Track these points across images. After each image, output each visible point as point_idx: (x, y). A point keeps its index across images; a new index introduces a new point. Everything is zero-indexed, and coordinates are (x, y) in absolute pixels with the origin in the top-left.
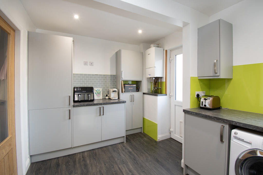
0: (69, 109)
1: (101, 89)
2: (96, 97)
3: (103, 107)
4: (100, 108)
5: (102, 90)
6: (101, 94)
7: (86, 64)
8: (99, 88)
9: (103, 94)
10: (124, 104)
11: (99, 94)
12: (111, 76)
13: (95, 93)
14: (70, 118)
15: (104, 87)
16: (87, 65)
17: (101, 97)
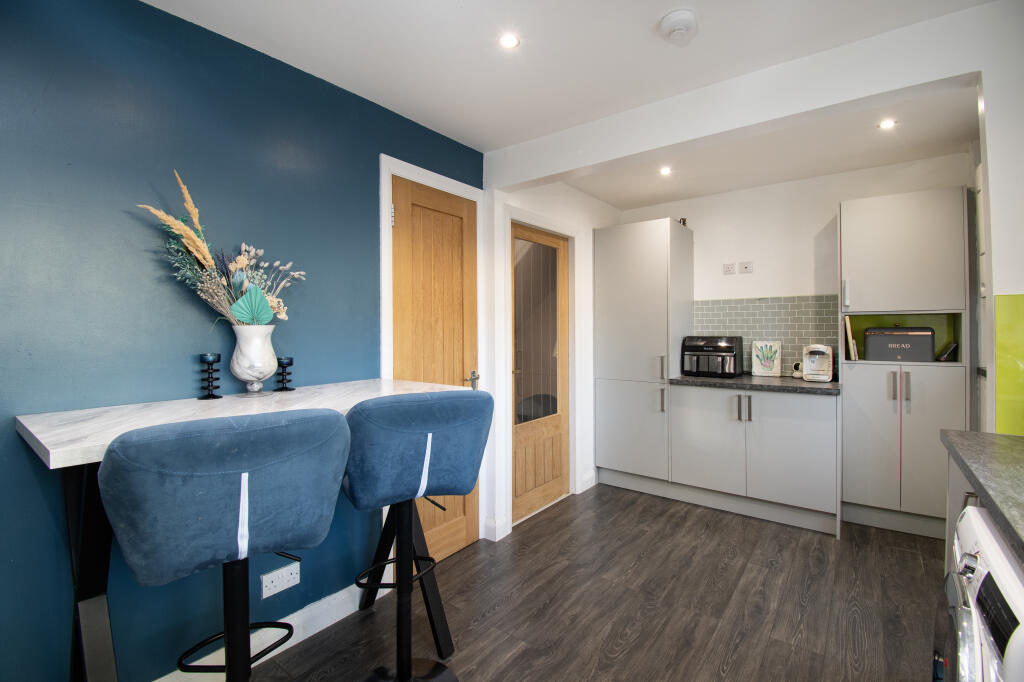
0: (663, 387)
1: (776, 346)
2: (757, 369)
3: (750, 398)
4: (739, 397)
5: (782, 348)
6: (777, 362)
7: (728, 270)
8: (773, 340)
9: (783, 361)
10: (834, 398)
11: (768, 360)
12: (818, 298)
13: (758, 356)
14: (663, 410)
15: (790, 337)
16: (733, 273)
17: (776, 370)
